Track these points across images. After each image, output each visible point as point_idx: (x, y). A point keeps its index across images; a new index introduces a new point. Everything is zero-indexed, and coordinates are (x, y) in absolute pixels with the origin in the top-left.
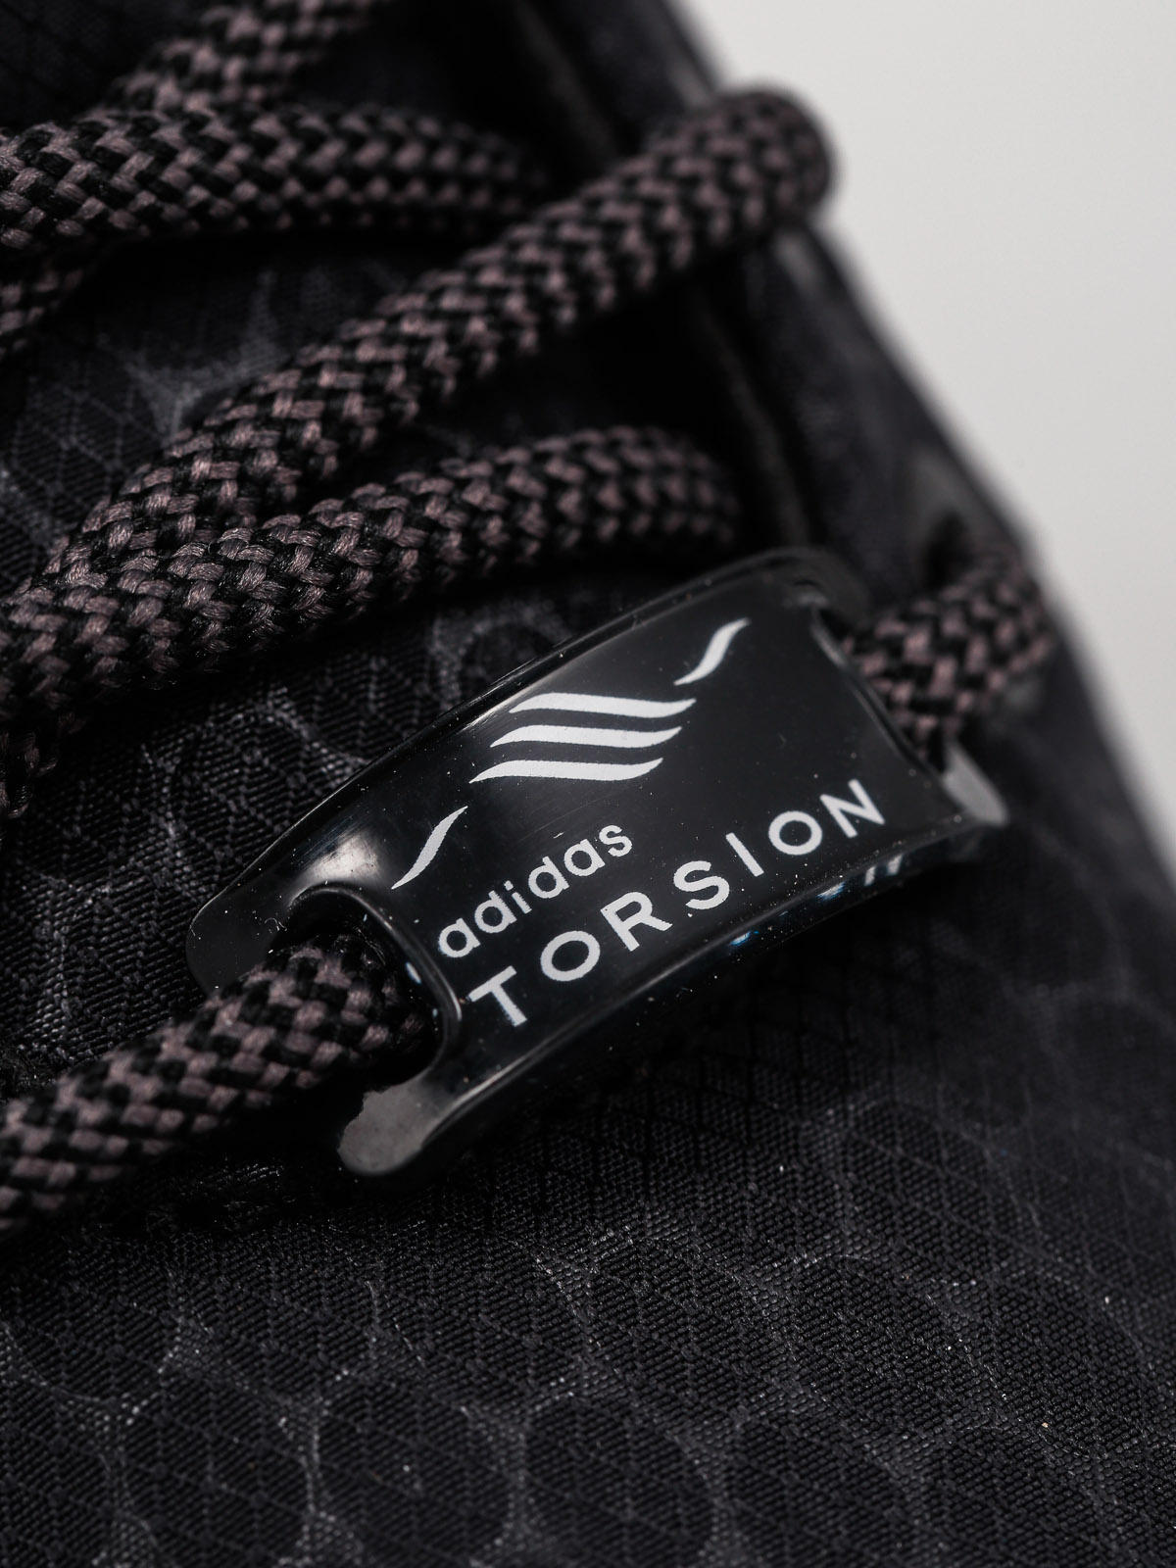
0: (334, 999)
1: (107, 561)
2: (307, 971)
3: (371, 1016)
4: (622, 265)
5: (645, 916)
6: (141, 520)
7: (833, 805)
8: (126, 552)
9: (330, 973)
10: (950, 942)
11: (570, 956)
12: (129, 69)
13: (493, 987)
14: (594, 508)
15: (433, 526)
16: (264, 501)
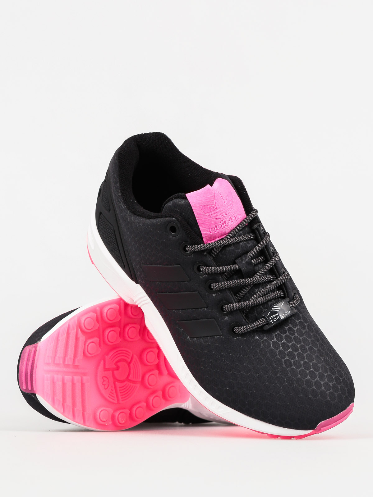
0: (264, 321)
1: (253, 299)
2: (263, 320)
3: (266, 322)
4: (278, 284)
5: (279, 318)
6: (255, 297)
7: (288, 312)
8: (254, 299)
9: (264, 320)
10: (293, 318)
11: (275, 320)
12: (255, 274)
13: (271, 321)
14: (278, 295)
15: (270, 297)
16: (261, 296)
